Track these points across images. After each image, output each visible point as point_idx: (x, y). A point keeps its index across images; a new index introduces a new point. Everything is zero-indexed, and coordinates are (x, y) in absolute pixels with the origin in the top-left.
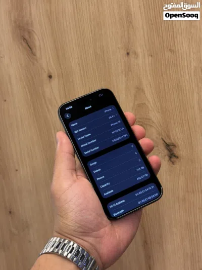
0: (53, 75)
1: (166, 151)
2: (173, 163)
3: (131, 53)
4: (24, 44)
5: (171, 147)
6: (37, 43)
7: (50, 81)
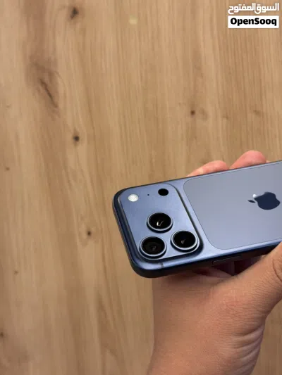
0: (81, 136)
3: (197, 112)
4: (42, 90)
6: (61, 90)
7: (76, 145)
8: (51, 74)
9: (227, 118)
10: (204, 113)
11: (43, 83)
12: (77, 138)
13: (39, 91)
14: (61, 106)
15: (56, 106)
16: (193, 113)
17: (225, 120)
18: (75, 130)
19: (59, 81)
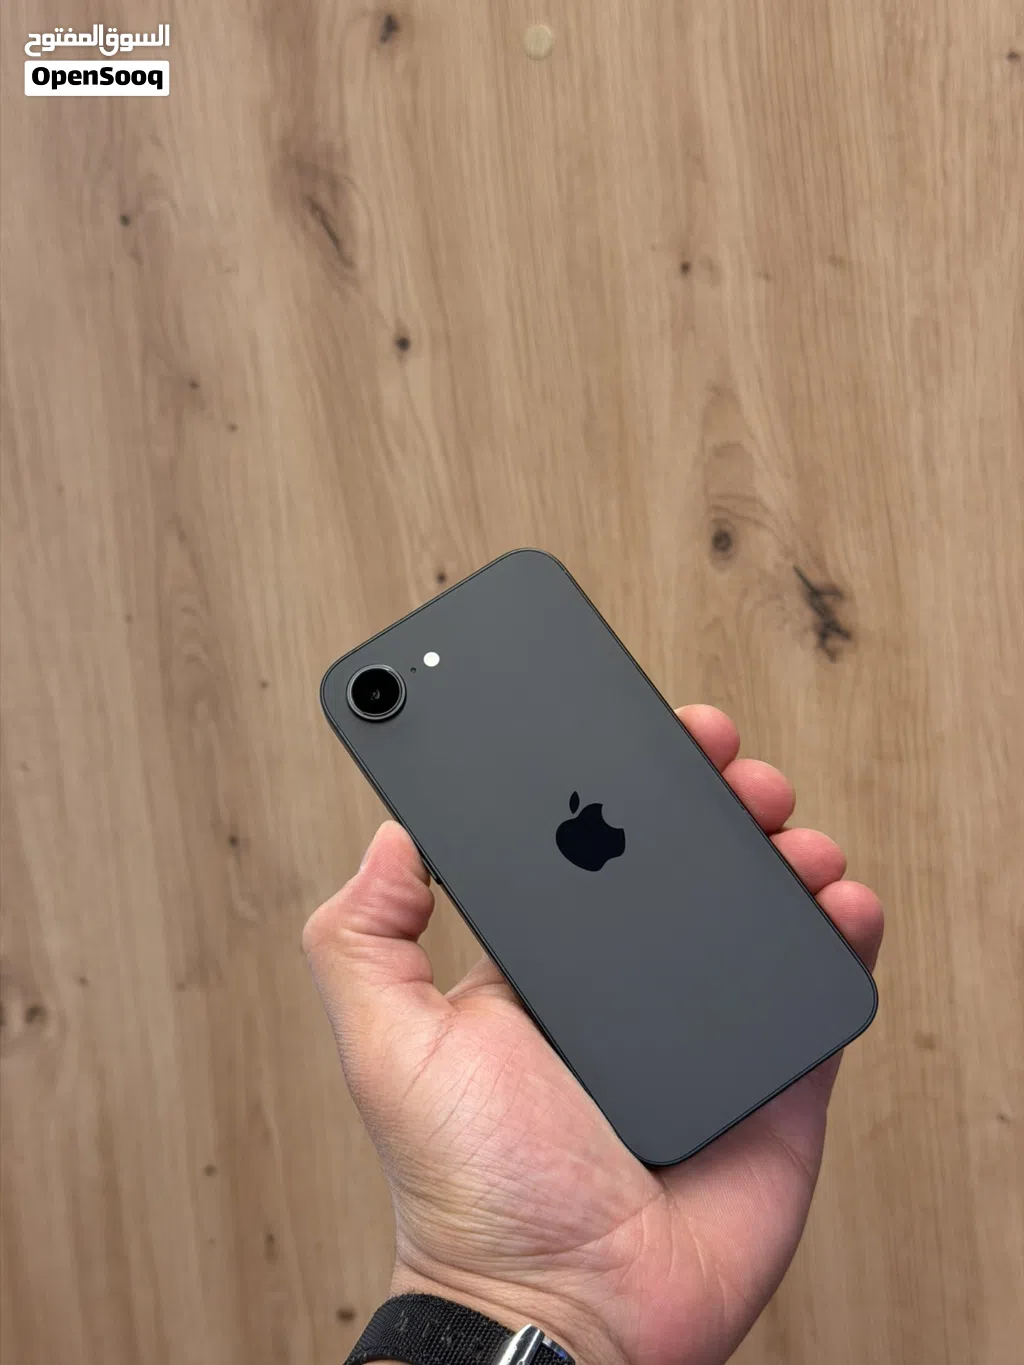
0: (413, 337)
1: (808, 616)
2: (833, 655)
3: (696, 268)
4: (313, 224)
5: (828, 600)
6: (361, 222)
7: (401, 359)
8: (335, 185)
9: (767, 277)
10: (712, 268)
11: (315, 207)
12: (403, 344)
13: (305, 227)
14: (362, 263)
15: (348, 263)
16: (685, 268)
17: (763, 283)
18: (398, 321)
19: (356, 200)
